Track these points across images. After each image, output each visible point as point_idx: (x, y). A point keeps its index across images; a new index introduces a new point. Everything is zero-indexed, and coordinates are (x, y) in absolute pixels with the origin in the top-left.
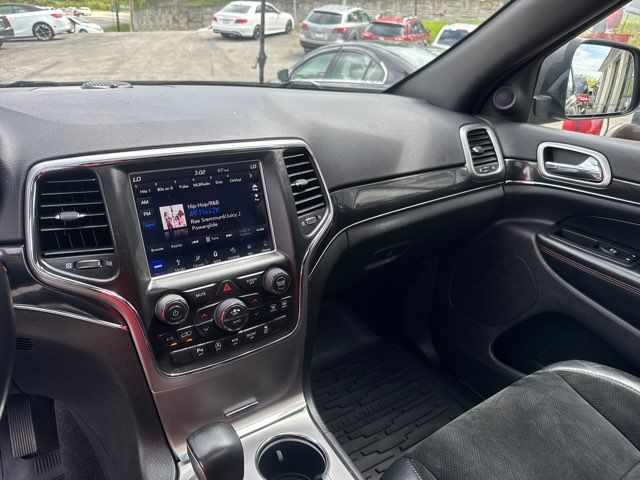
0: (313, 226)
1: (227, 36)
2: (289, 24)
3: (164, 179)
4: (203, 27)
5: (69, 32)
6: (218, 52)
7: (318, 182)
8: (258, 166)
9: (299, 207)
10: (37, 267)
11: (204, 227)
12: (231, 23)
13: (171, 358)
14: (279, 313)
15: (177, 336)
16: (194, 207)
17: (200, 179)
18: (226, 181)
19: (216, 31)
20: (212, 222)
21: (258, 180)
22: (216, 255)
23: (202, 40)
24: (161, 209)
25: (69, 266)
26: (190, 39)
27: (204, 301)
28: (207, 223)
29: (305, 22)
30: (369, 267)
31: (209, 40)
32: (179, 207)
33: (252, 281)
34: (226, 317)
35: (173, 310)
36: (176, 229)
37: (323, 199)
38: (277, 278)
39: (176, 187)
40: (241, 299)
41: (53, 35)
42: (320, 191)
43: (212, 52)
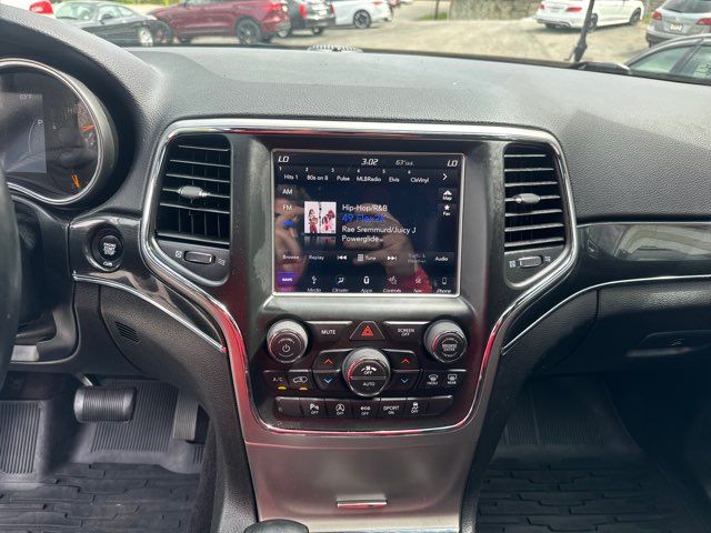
0: (532, 271)
1: (552, 28)
2: (637, 12)
3: (319, 164)
4: (527, 16)
5: (386, 20)
6: (536, 45)
7: (560, 203)
8: (460, 163)
9: (510, 237)
10: (146, 248)
11: (358, 239)
12: (561, 11)
13: (276, 404)
14: (442, 389)
15: (288, 378)
16: (350, 209)
17: (369, 171)
18: (405, 180)
19: (540, 21)
20: (371, 234)
21: (454, 184)
22: (367, 281)
23: (522, 31)
24: (306, 203)
25: (179, 254)
26: (508, 30)
27: (331, 342)
28: (363, 235)
29: (660, 10)
30: (635, 354)
31: (529, 31)
32: (331, 206)
33: (406, 332)
34: (354, 374)
35: (284, 343)
36: (320, 235)
37: (563, 232)
38: (445, 338)
39: (332, 177)
40: (386, 354)
41: (370, 22)
42: (560, 218)
43: (530, 45)
